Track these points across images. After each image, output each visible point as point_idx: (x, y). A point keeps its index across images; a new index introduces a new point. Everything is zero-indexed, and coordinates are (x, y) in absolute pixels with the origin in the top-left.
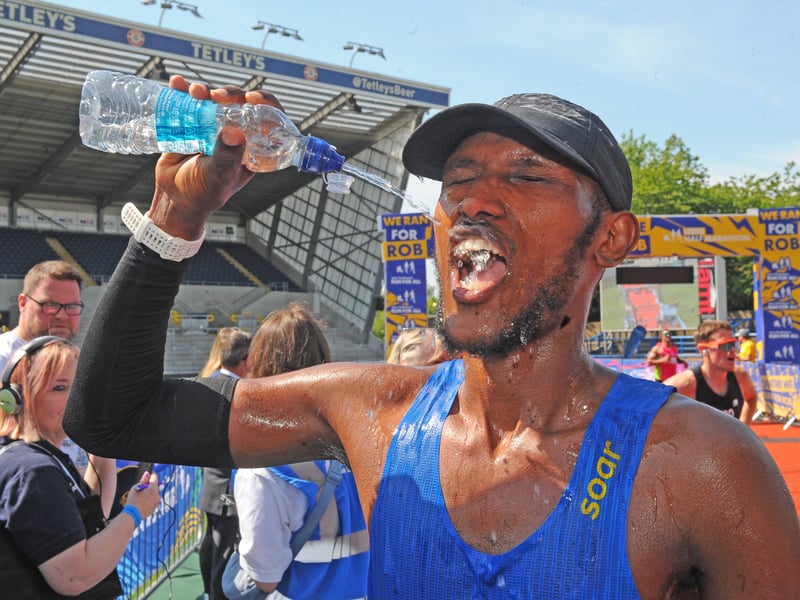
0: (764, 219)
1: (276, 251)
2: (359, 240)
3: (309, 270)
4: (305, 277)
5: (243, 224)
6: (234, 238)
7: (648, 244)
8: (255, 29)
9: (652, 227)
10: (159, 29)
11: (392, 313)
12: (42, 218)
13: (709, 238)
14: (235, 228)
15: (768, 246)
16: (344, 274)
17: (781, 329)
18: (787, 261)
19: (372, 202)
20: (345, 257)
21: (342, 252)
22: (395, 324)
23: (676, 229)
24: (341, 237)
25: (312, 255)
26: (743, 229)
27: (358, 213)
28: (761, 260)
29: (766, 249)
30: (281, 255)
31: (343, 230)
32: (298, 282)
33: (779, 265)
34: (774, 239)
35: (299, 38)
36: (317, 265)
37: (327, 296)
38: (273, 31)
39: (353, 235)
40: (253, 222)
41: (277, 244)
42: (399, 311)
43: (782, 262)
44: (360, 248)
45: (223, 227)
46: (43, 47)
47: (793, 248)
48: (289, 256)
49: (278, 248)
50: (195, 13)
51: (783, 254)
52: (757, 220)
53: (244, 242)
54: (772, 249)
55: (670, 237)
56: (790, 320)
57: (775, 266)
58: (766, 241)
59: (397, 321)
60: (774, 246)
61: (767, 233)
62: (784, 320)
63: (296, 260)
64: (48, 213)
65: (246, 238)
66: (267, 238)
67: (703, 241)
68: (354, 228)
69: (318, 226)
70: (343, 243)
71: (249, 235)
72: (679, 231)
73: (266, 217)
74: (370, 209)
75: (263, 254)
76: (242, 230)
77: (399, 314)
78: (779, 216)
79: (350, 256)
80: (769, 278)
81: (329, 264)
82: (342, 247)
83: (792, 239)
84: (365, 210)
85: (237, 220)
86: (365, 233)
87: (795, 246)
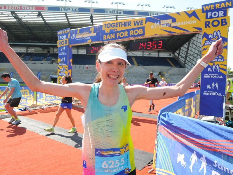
0: (205, 10)
1: (179, 59)
2: (195, 55)
3: (185, 63)
4: (184, 65)
5: (173, 53)
6: (171, 56)
7: (144, 31)
8: (163, 7)
9: (146, 22)
10: (142, 11)
11: (59, 65)
12: (133, 54)
13: (173, 25)
14: (171, 54)
15: (207, 25)
16: (192, 63)
17: (212, 72)
18: (218, 33)
19: (198, 46)
20: (192, 59)
21: (192, 58)
22: (60, 69)
23: (157, 21)
24: (192, 55)
25: (186, 60)
26: (193, 17)
27: (195, 49)
28: (202, 33)
29: (206, 27)
30: (180, 60)
31: (192, 53)
32: (183, 65)
33: (213, 36)
34: (211, 20)
35: (174, 8)
36: (187, 61)
37: (188, 69)
38: (167, 7)
39: (194, 54)
40: (176, 53)
41: (179, 57)
42: (61, 64)
43: (215, 33)
44: (195, 57)
45: (169, 54)
46: (119, 18)
47: (222, 25)
48: (182, 60)
49: (180, 58)
50: (149, 6)
51: (216, 29)
52: (201, 11)
53: (173, 57)
54: (209, 27)
55: (154, 26)
56: (217, 67)
57: (210, 36)
58: (206, 22)
59: (60, 68)
60: (210, 25)
61: (207, 18)
62: (214, 67)
63: (183, 61)
64: (133, 53)
65: (174, 56)
66: (177, 56)
67: (170, 26)
68: (194, 53)
69: (187, 53)
70: (192, 56)
71: (175, 56)
72: (158, 23)
73: (178, 52)
74: (198, 48)
75: (177, 60)
76: (173, 55)
77: (61, 65)
78: (215, 7)
79: (193, 59)
80: (206, 44)
81: (189, 61)
82: (192, 57)
83: (222, 20)
84: (197, 49)
85: (172, 53)
86: (196, 54)
87: (224, 23)
